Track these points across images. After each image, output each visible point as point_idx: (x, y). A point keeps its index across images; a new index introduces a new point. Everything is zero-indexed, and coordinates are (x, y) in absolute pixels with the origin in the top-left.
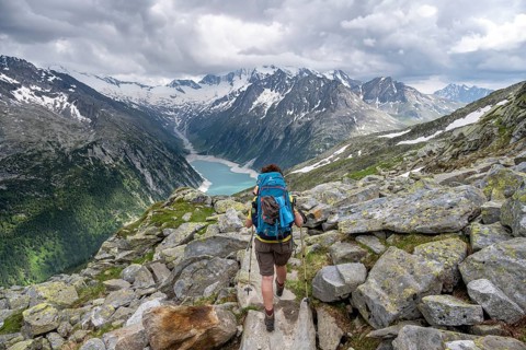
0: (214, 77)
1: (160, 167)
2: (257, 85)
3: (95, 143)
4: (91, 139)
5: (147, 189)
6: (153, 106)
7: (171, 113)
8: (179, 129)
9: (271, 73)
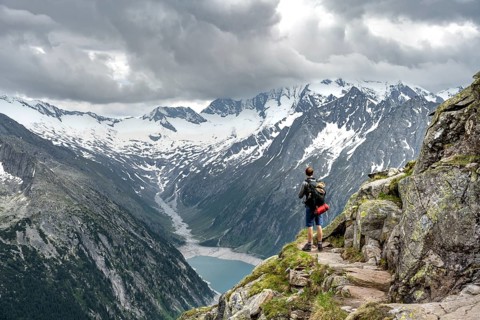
0: (230, 101)
1: (138, 266)
2: (312, 117)
3: (28, 221)
4: (22, 214)
5: (115, 307)
6: (118, 155)
7: (150, 168)
8: (164, 197)
9: (338, 93)
